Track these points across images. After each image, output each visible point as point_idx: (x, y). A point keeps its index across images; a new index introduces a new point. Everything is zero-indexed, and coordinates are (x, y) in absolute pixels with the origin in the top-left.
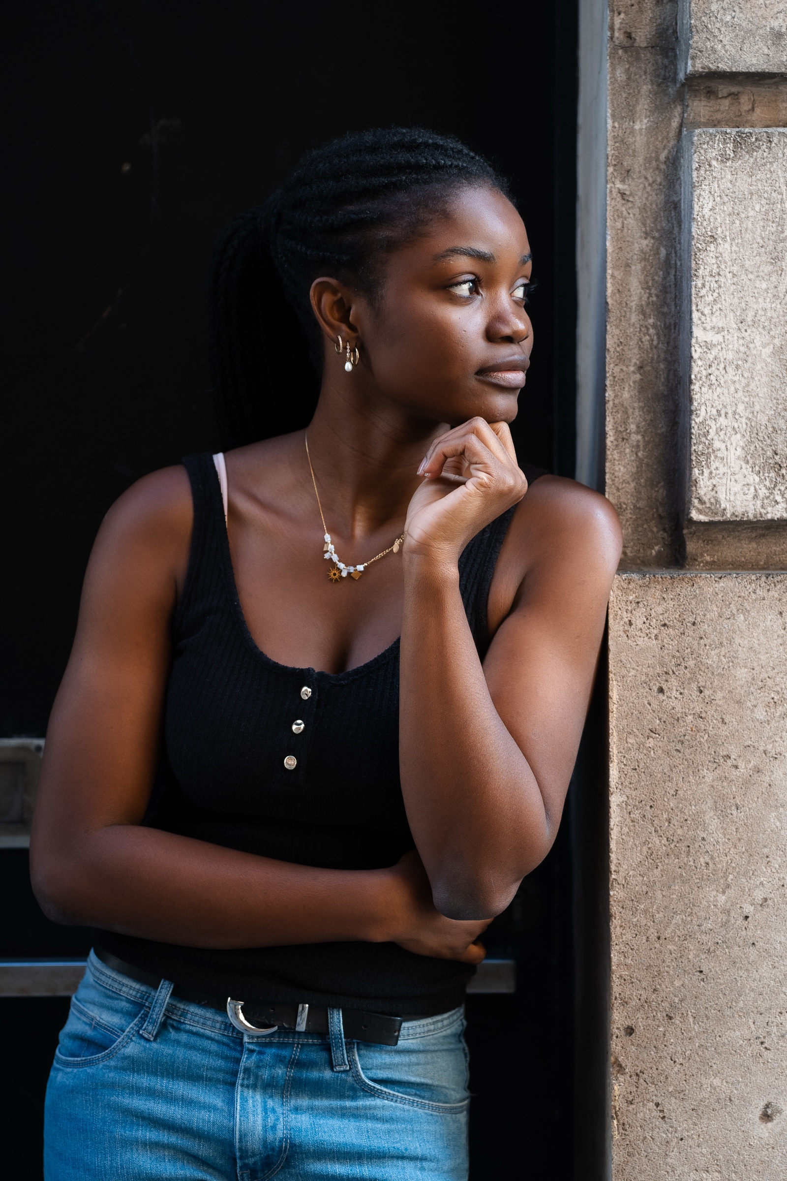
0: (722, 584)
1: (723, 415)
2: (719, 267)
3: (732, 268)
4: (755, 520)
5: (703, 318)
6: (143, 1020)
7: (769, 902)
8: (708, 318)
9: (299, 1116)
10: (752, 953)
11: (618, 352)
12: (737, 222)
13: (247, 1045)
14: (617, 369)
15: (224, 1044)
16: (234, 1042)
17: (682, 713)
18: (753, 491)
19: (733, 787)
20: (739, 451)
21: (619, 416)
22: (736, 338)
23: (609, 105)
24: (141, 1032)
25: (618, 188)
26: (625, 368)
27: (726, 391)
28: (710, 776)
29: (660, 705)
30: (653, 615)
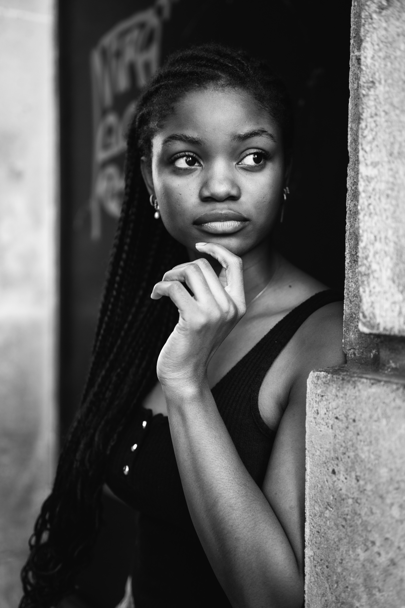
8: (369, 155)
11: (353, 190)
12: (389, 64)
17: (346, 495)
21: (352, 242)
22: (386, 170)
25: (356, 55)
28: (363, 556)
29: (333, 484)
30: (331, 408)
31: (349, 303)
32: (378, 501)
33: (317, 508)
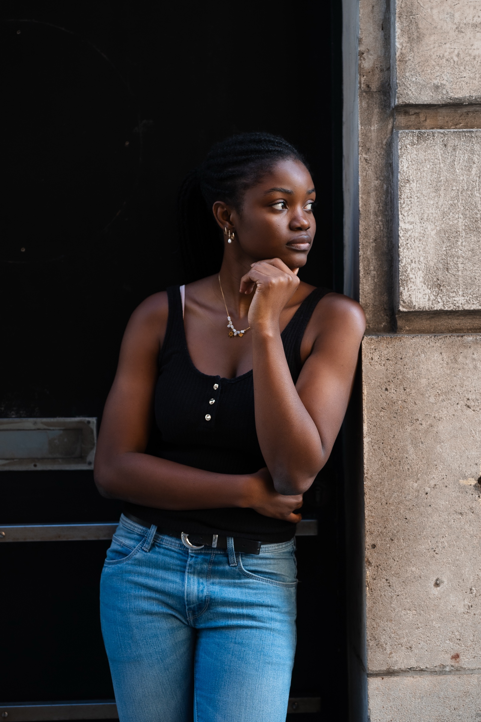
0: (414, 340)
1: (414, 262)
2: (411, 194)
3: (417, 194)
4: (429, 310)
5: (404, 218)
6: (144, 542)
7: (437, 486)
8: (406, 218)
9: (214, 586)
10: (430, 510)
11: (365, 233)
12: (419, 173)
13: (190, 554)
14: (364, 241)
15: (180, 554)
16: (184, 553)
17: (396, 400)
18: (428, 297)
19: (420, 433)
20: (421, 279)
21: (365, 263)
22: (419, 227)
23: (359, 118)
24: (143, 548)
25: (364, 157)
26: (368, 241)
27: (415, 251)
30: (383, 355)
31: (364, 298)
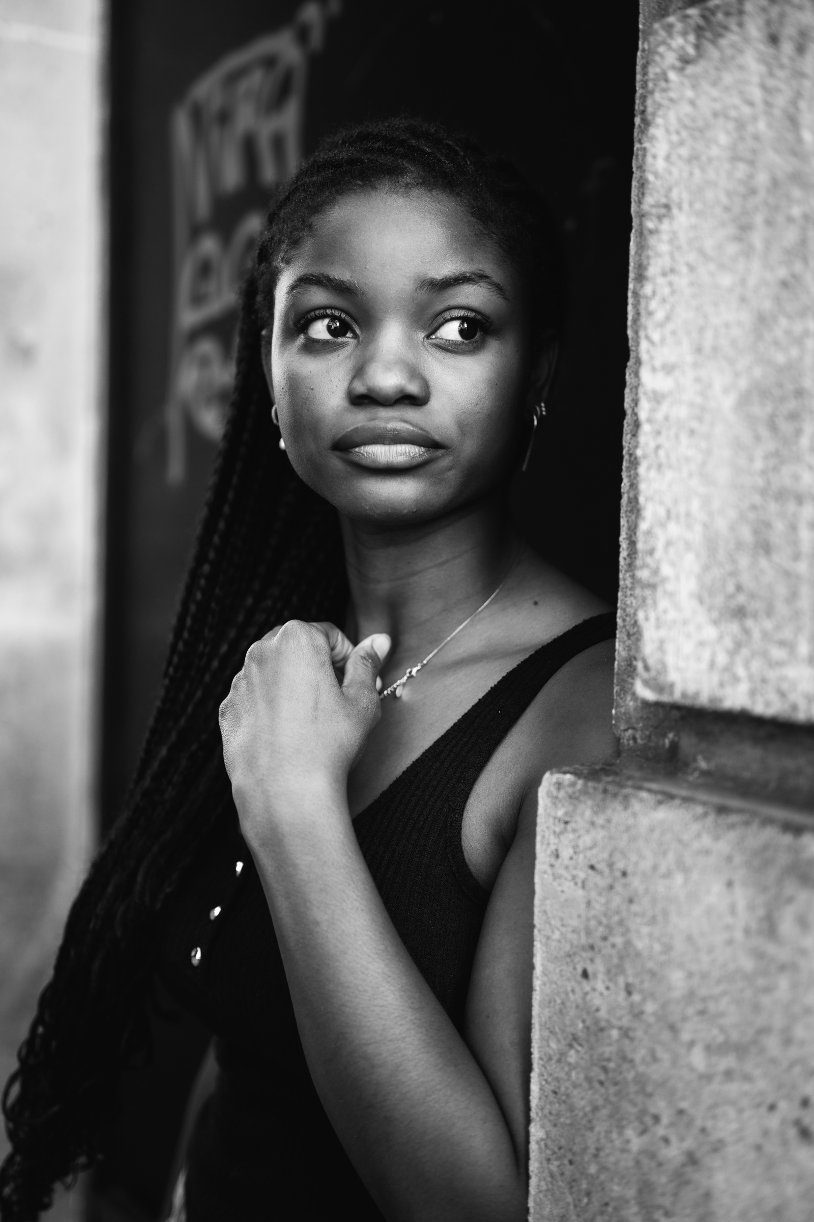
28: (636, 1143)
29: (584, 999)
30: (581, 847)
31: (625, 638)
32: (666, 1035)
33: (553, 1045)
